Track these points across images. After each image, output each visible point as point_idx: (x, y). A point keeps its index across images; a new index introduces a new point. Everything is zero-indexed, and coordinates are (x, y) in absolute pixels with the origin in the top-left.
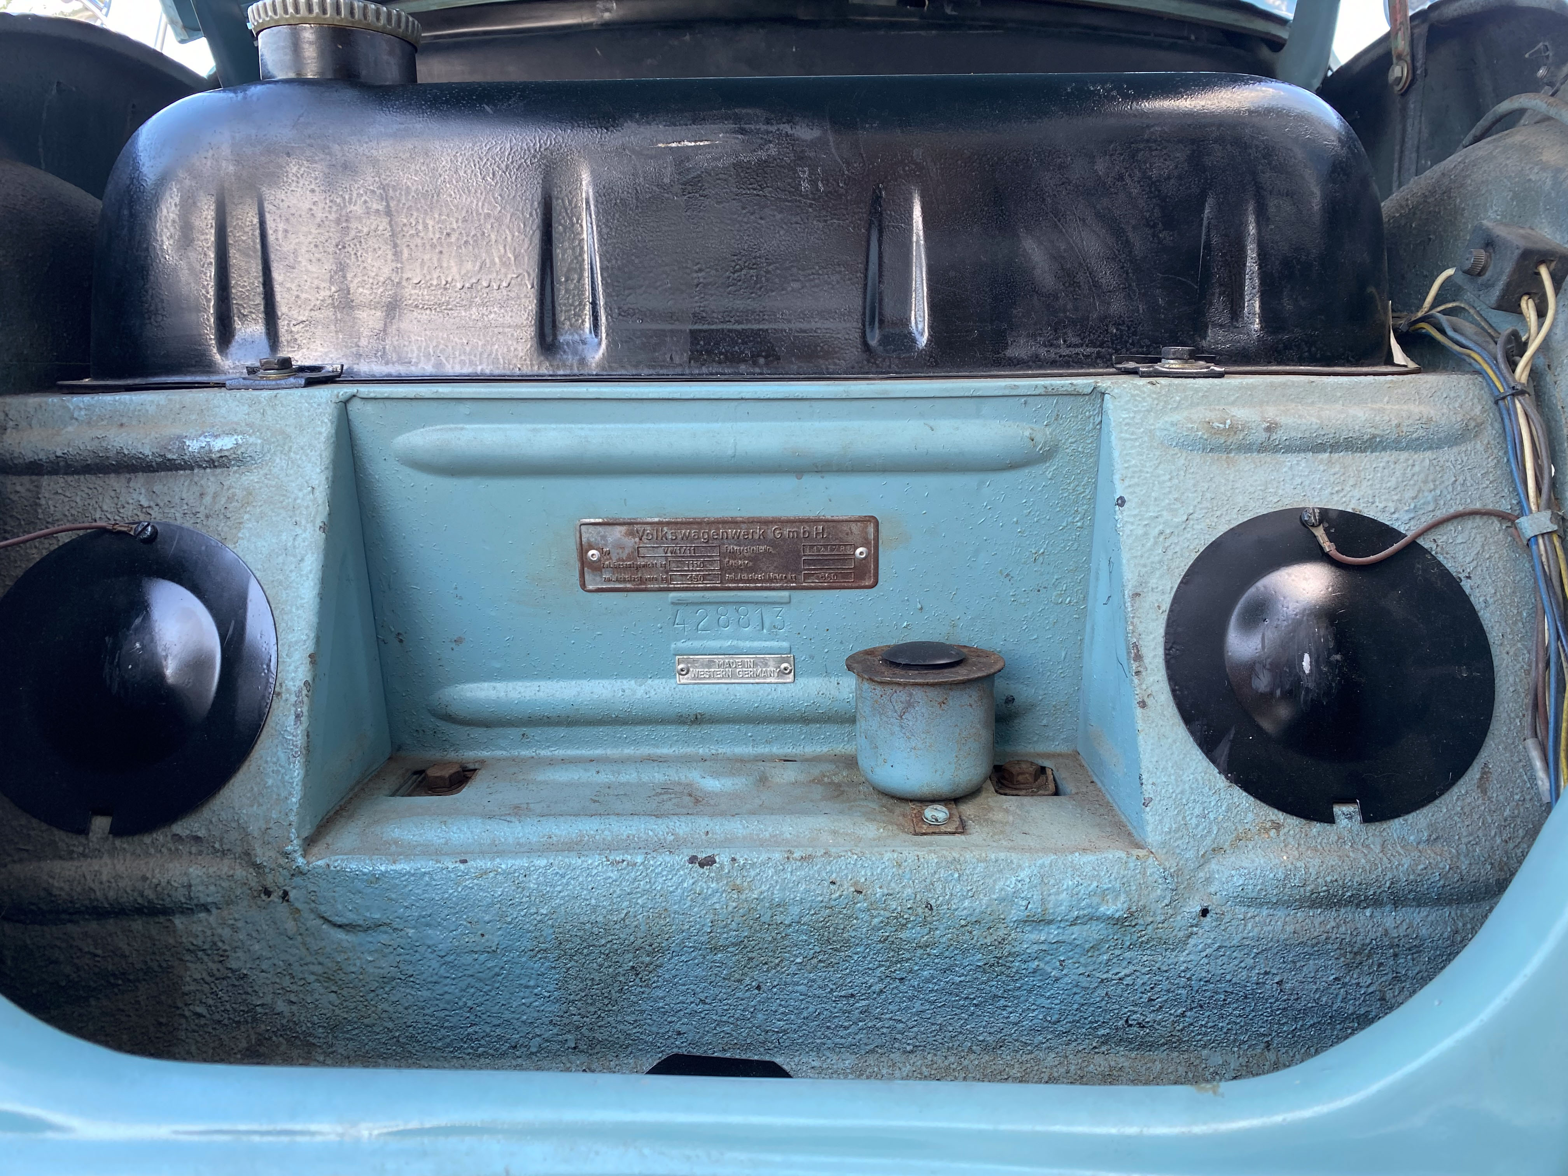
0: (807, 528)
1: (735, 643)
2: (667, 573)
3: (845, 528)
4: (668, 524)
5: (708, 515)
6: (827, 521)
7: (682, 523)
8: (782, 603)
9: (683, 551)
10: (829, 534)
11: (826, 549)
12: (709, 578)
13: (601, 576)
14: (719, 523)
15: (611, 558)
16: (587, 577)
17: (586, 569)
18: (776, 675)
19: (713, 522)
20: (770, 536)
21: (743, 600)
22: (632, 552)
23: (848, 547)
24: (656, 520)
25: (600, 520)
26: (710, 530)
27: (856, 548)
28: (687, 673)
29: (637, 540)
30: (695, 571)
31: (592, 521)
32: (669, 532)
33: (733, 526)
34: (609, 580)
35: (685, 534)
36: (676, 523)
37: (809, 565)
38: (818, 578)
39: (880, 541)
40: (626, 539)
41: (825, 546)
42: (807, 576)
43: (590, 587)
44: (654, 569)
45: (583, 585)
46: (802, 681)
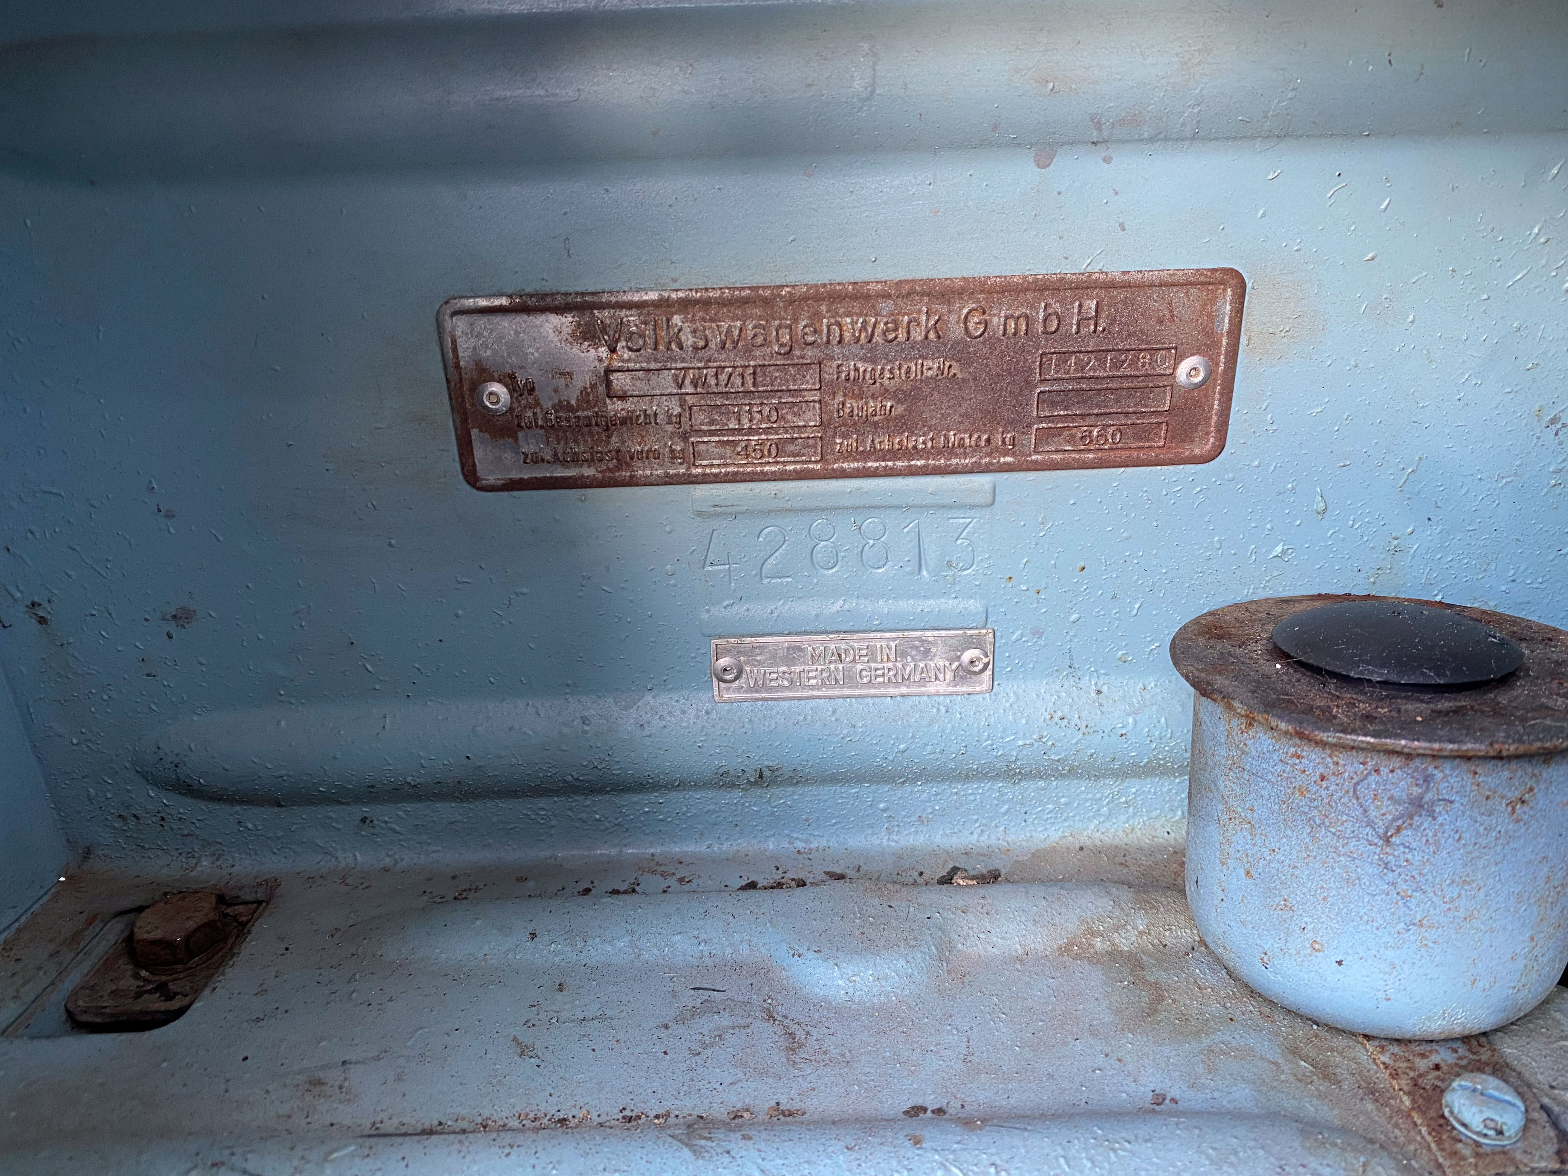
0: (1056, 307)
1: (852, 604)
2: (685, 437)
3: (1155, 303)
4: (685, 305)
5: (792, 279)
6: (1111, 286)
7: (722, 303)
8: (972, 507)
9: (723, 377)
10: (1113, 321)
11: (1102, 362)
12: (791, 448)
13: (516, 451)
14: (818, 298)
15: (537, 403)
16: (479, 453)
17: (474, 432)
18: (949, 675)
19: (805, 298)
20: (956, 331)
21: (876, 501)
22: (593, 386)
23: (1159, 355)
24: (653, 296)
25: (504, 301)
26: (796, 320)
27: (1179, 358)
28: (736, 678)
29: (603, 351)
30: (756, 432)
31: (483, 303)
32: (687, 329)
33: (856, 306)
34: (537, 460)
35: (729, 332)
36: (706, 303)
37: (1053, 405)
38: (1071, 439)
39: (1243, 340)
40: (575, 350)
41: (1100, 353)
42: (1044, 436)
43: (492, 479)
44: (651, 428)
45: (471, 476)
46: (1009, 688)
